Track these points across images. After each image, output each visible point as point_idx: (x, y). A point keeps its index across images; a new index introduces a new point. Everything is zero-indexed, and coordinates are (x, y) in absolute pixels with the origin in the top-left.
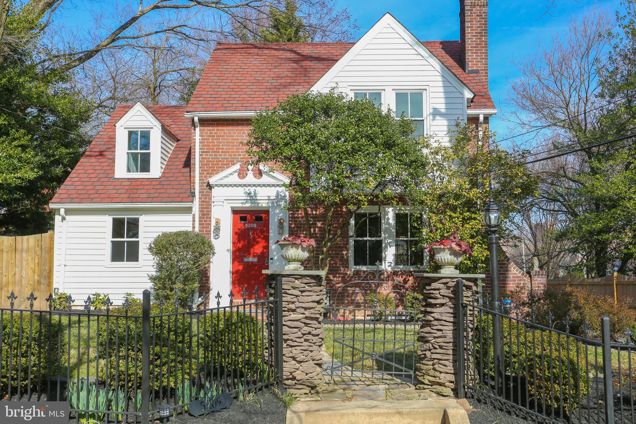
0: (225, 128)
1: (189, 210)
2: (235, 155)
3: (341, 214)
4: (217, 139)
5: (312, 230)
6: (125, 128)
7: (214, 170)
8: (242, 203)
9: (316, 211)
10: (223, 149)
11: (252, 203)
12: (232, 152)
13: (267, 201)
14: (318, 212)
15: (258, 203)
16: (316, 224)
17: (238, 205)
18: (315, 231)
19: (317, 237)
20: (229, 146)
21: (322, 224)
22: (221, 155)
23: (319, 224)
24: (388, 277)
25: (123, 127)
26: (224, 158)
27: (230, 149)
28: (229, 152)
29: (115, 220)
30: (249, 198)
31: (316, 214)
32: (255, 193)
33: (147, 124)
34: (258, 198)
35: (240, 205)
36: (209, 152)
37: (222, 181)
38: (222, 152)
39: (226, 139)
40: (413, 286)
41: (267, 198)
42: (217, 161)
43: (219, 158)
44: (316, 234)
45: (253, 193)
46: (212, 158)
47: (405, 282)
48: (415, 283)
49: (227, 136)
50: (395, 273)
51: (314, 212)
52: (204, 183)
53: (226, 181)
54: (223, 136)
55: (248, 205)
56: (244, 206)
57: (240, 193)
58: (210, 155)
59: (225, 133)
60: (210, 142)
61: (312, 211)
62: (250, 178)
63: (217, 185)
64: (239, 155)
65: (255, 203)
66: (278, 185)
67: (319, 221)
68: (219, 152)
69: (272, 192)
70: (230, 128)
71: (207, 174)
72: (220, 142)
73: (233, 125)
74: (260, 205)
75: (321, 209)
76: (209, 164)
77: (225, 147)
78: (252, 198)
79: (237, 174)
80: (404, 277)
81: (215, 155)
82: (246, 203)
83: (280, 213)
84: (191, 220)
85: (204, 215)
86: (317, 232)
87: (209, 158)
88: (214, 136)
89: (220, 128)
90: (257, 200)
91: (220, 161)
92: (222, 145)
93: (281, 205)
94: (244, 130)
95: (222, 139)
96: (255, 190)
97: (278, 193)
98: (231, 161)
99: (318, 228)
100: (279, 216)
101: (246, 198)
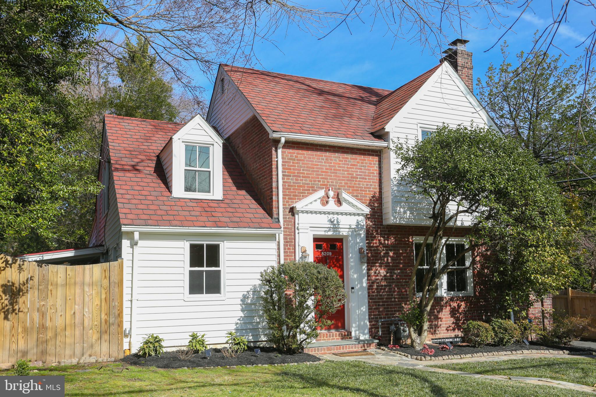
0: (305, 152)
1: (272, 237)
2: (315, 181)
3: (408, 244)
4: (297, 163)
5: (386, 259)
6: (183, 142)
7: (296, 196)
8: (325, 231)
9: (388, 241)
10: (304, 173)
11: (334, 231)
12: (312, 178)
13: (348, 230)
14: (389, 242)
15: (339, 232)
16: (388, 253)
17: (321, 233)
18: (388, 260)
19: (389, 266)
20: (309, 171)
21: (393, 254)
22: (302, 180)
23: (391, 254)
24: (446, 303)
25: (181, 140)
26: (305, 184)
27: (311, 174)
28: (309, 177)
29: (192, 247)
30: (332, 226)
31: (388, 244)
32: (338, 222)
33: (208, 140)
34: (340, 226)
35: (323, 233)
36: (290, 176)
37: (306, 207)
38: (303, 177)
39: (307, 164)
40: (464, 311)
41: (348, 227)
42: (298, 186)
43: (300, 183)
44: (389, 263)
45: (335, 221)
46: (293, 183)
47: (459, 306)
48: (466, 307)
49: (307, 160)
50: (452, 299)
51: (386, 242)
52: (286, 208)
53: (310, 208)
54: (303, 160)
55: (330, 233)
56: (326, 234)
57: (323, 220)
58: (292, 179)
59: (305, 157)
60: (291, 166)
61: (385, 240)
62: (332, 206)
63: (302, 212)
64: (319, 181)
65: (337, 231)
66: (358, 215)
67: (391, 251)
68: (300, 177)
69: (352, 221)
70: (310, 152)
71: (289, 199)
72: (301, 167)
73: (312, 149)
74: (341, 234)
75: (392, 239)
76: (290, 189)
77: (306, 172)
78: (335, 226)
79: (319, 200)
80: (458, 302)
81: (296, 180)
82: (329, 231)
83: (360, 243)
84: (276, 247)
85: (287, 242)
86: (389, 261)
87: (290, 182)
88: (294, 160)
89: (300, 152)
90: (339, 228)
91: (301, 186)
92: (303, 170)
93: (361, 234)
94: (322, 156)
95: (303, 164)
96: (338, 219)
97: (358, 222)
98: (312, 187)
99: (390, 257)
100: (359, 246)
101: (329, 226)
